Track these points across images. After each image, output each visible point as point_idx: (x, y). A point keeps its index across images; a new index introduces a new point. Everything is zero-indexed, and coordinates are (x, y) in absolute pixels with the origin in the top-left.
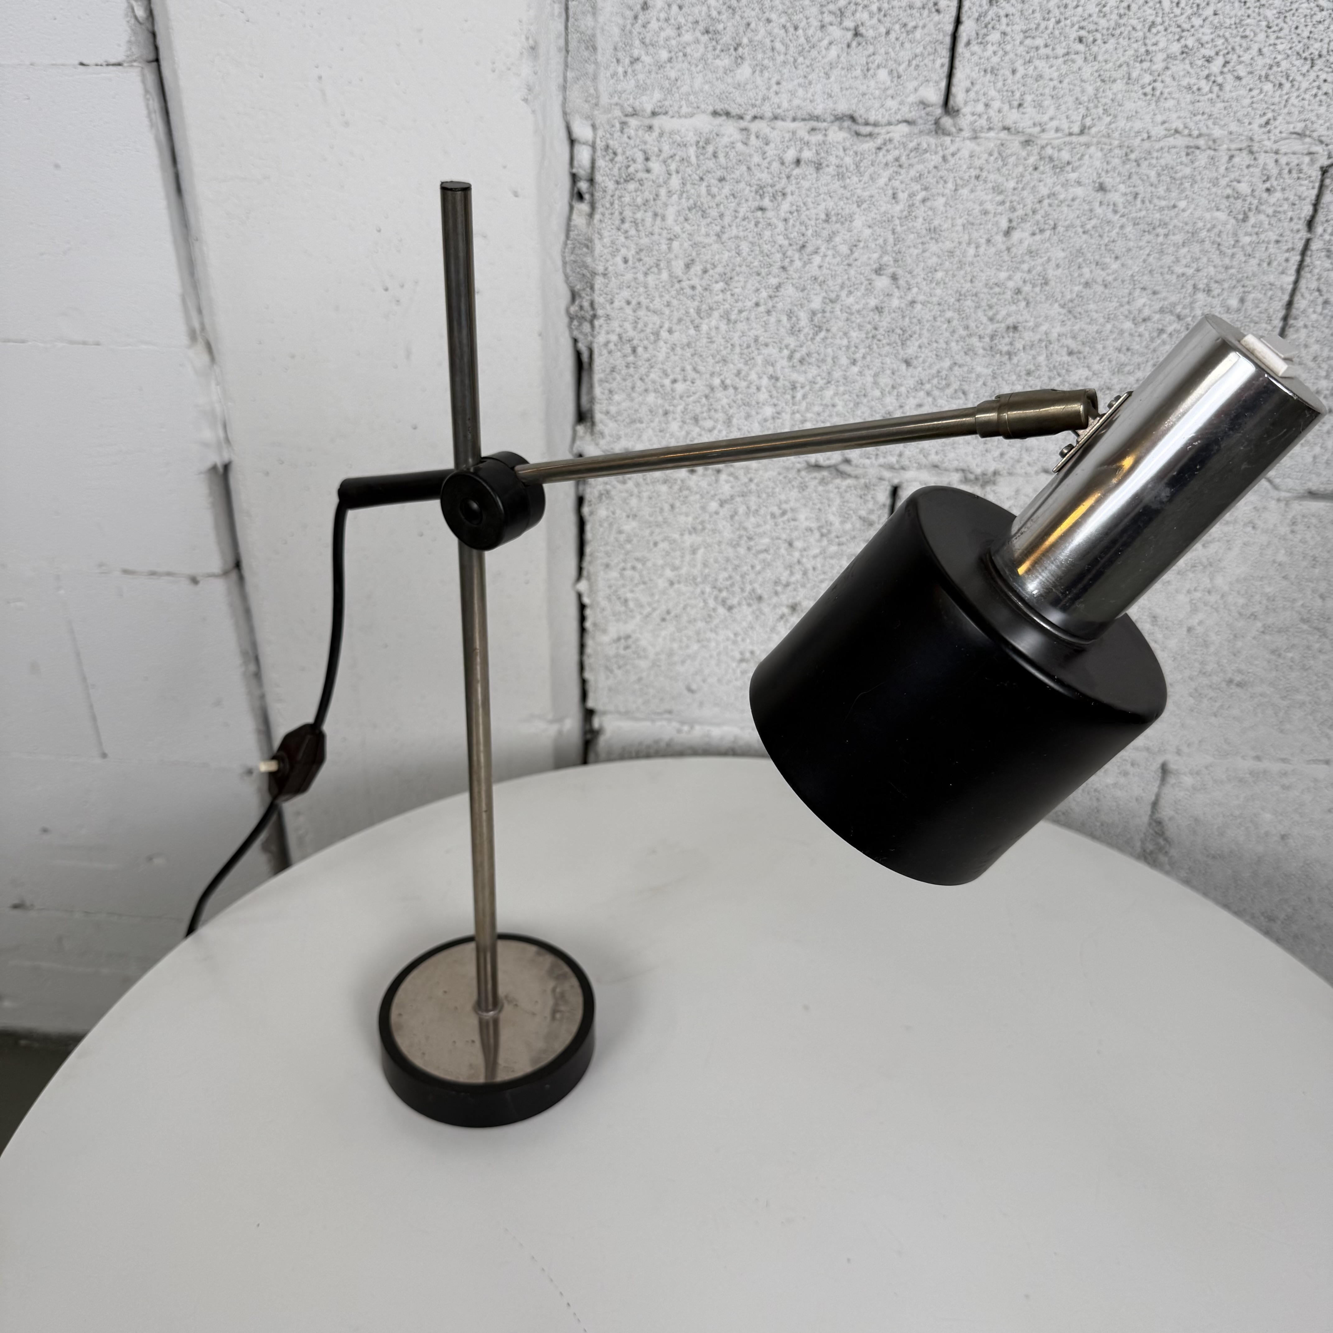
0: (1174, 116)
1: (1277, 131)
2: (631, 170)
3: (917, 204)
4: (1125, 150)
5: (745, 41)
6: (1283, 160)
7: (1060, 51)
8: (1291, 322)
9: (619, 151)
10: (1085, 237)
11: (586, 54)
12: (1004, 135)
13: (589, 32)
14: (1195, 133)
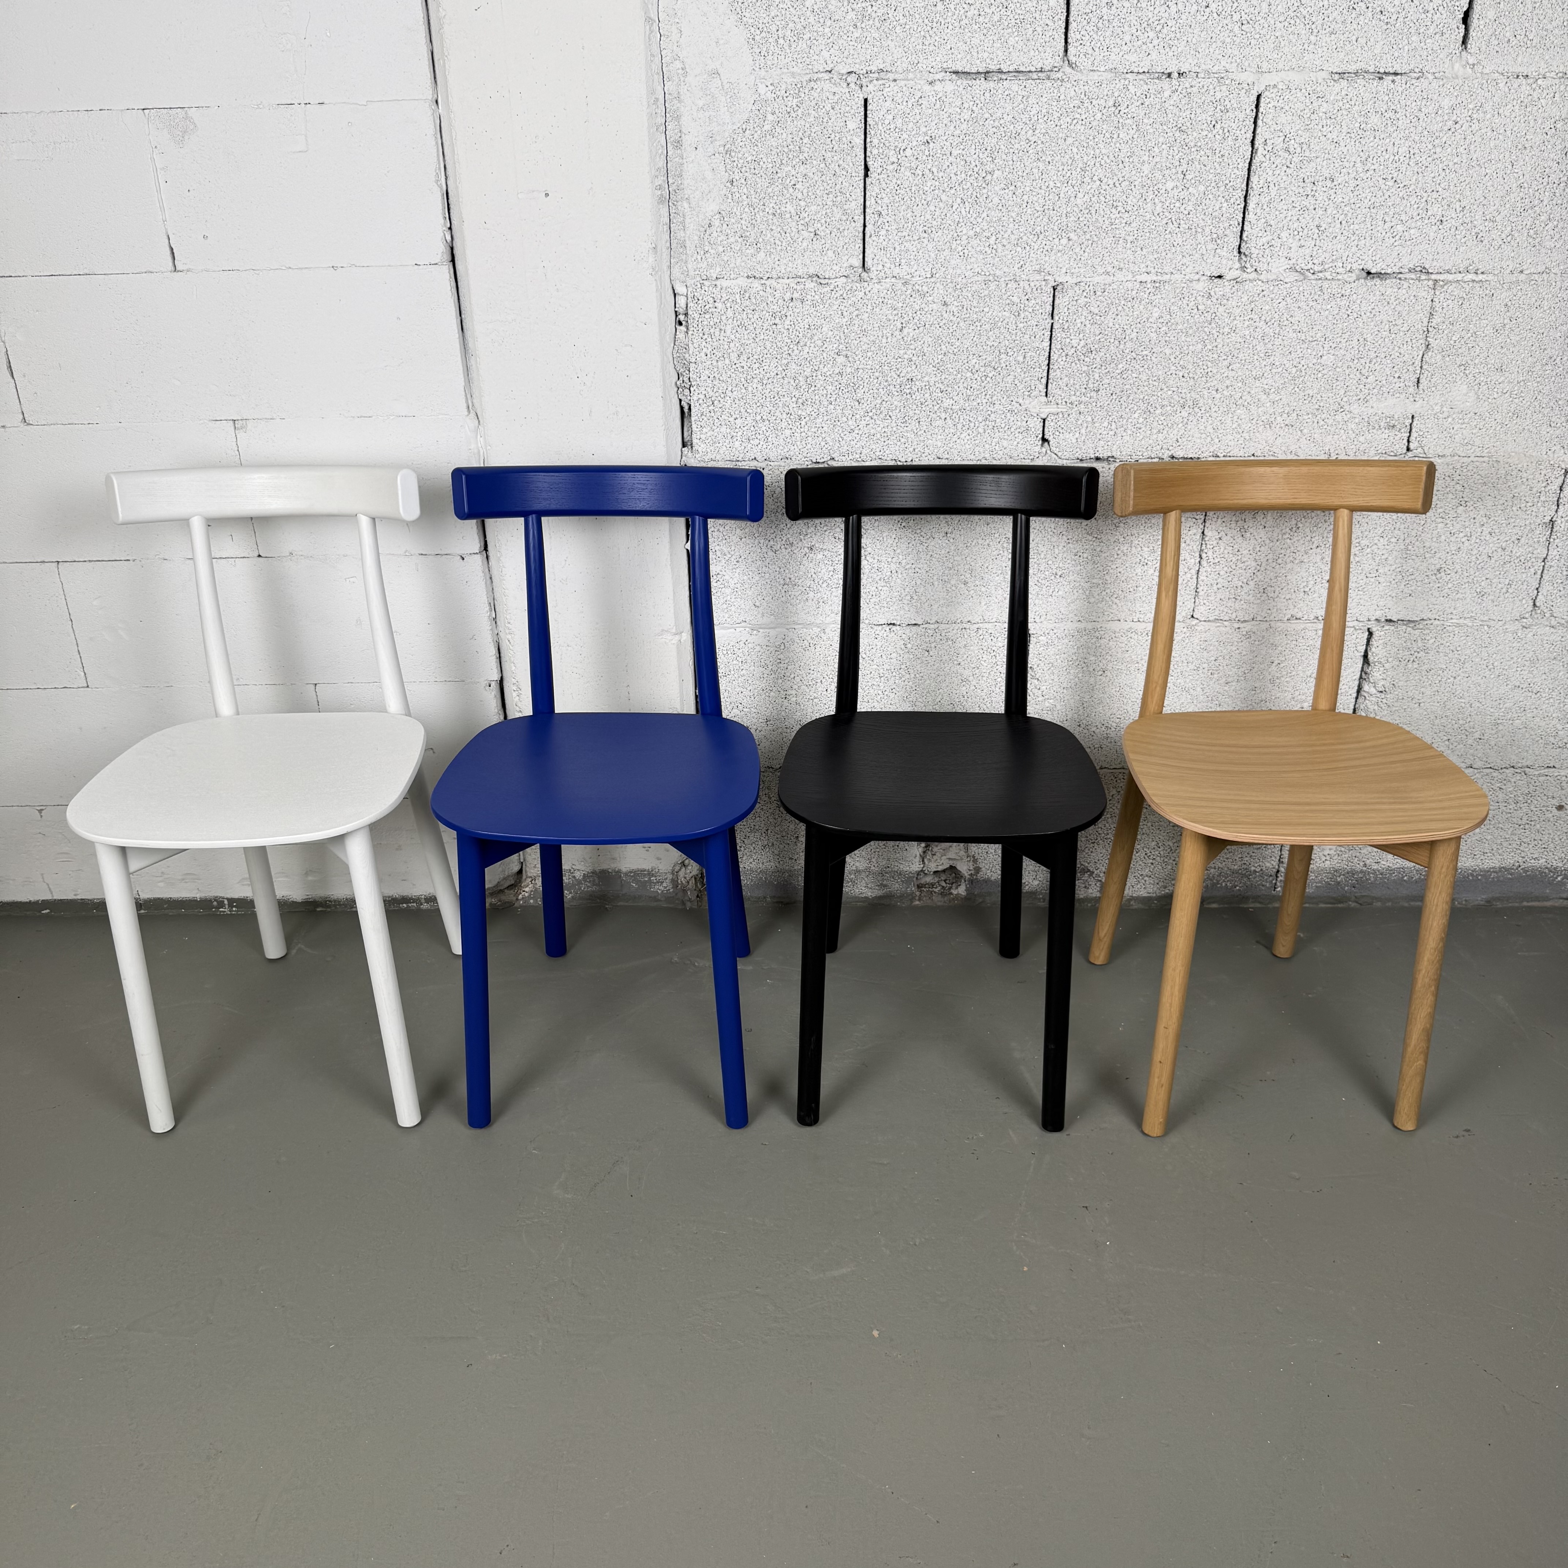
0: (976, 266)
1: (1027, 270)
2: (707, 307)
3: (854, 317)
4: (954, 284)
5: (761, 240)
6: (1032, 284)
7: (916, 238)
8: (1051, 366)
9: (700, 298)
10: (941, 329)
11: (681, 250)
12: (893, 280)
13: (682, 239)
14: (987, 274)
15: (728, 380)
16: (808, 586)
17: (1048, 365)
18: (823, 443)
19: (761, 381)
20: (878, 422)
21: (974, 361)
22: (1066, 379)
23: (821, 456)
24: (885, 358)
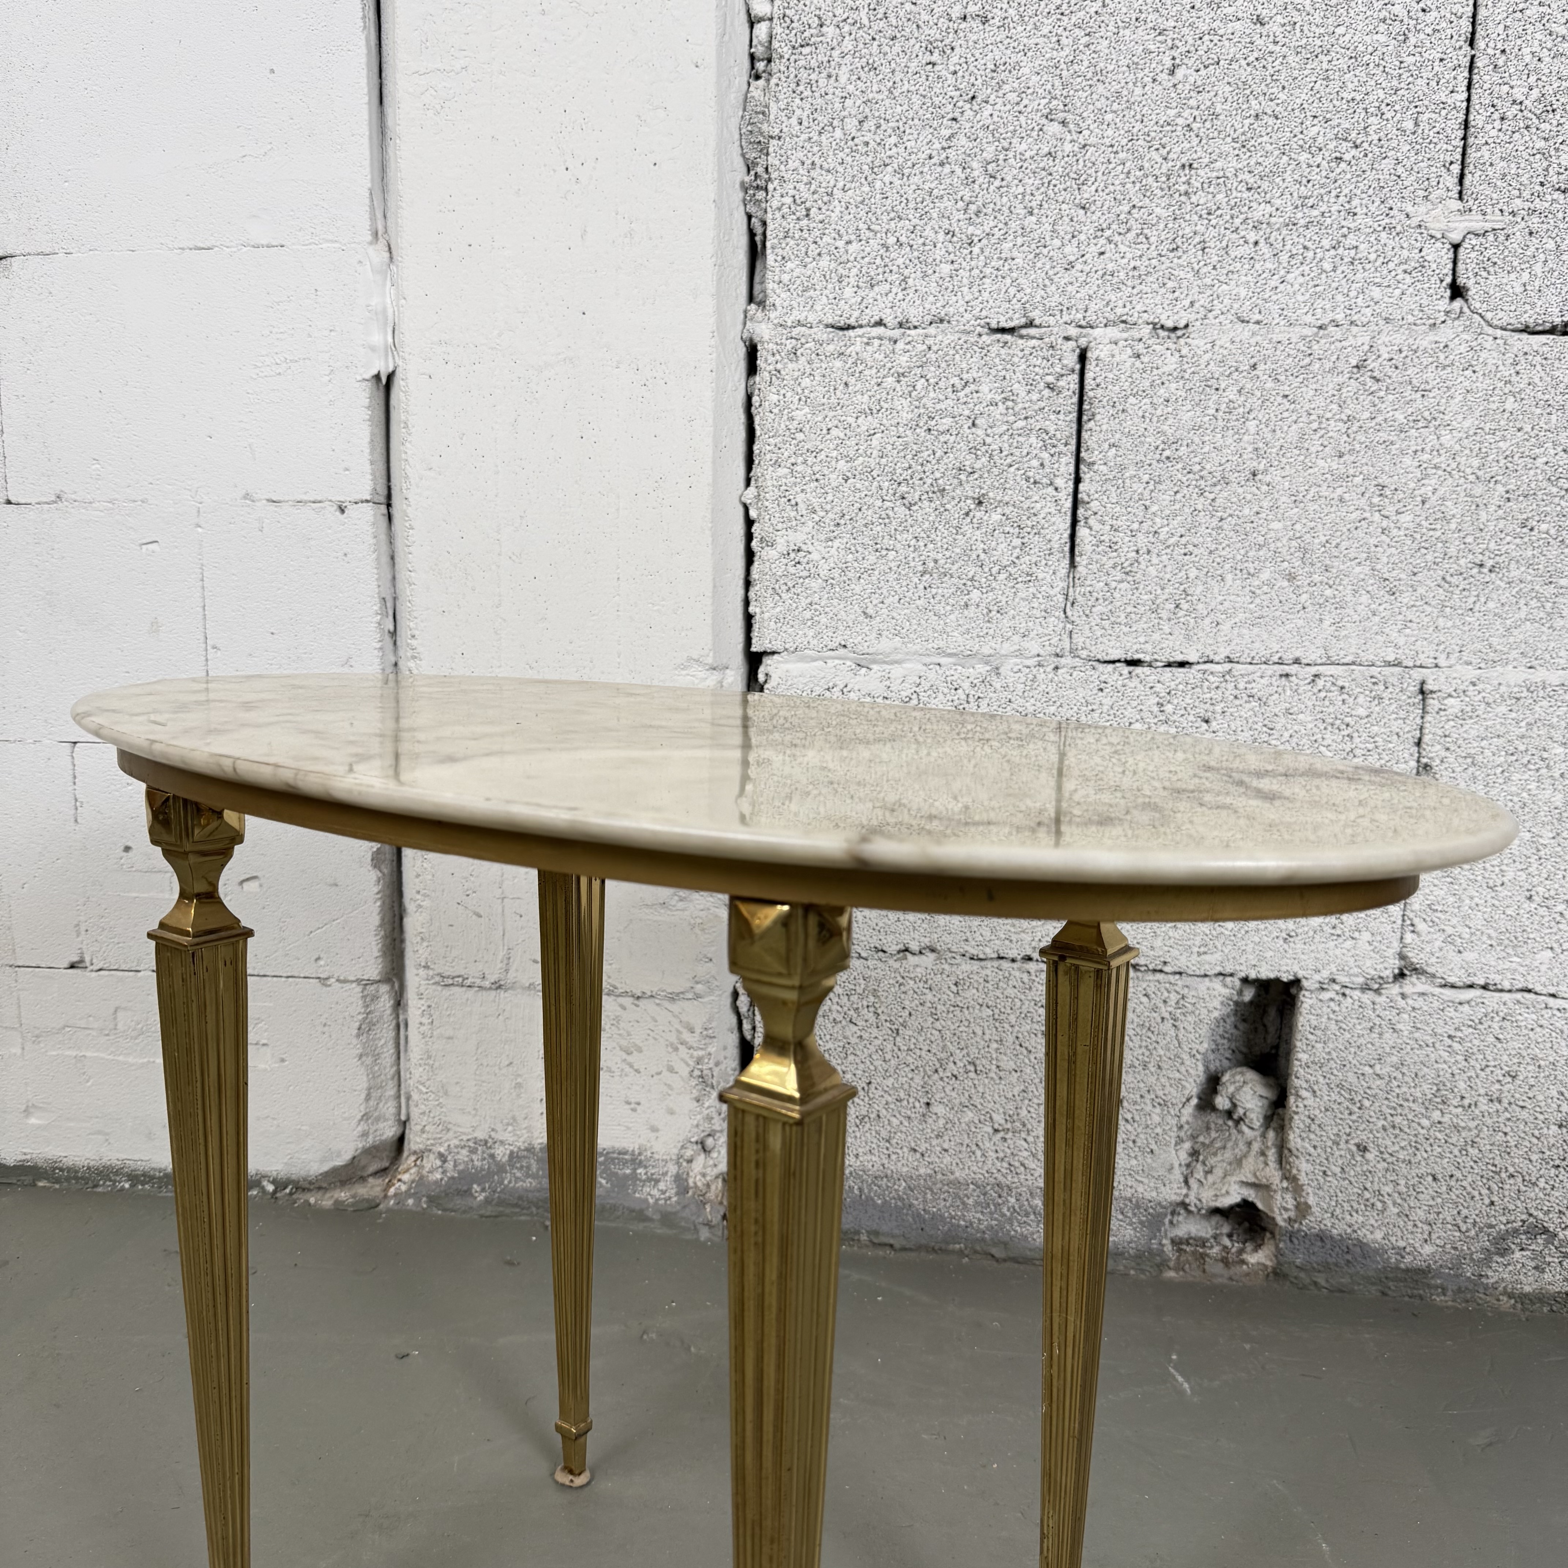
3: (1082, 49)
15: (840, 169)
16: (970, 576)
17: (1464, 138)
18: (1012, 291)
19: (899, 172)
20: (1122, 248)
21: (1315, 130)
22: (1504, 164)
23: (1007, 316)
24: (1138, 126)
